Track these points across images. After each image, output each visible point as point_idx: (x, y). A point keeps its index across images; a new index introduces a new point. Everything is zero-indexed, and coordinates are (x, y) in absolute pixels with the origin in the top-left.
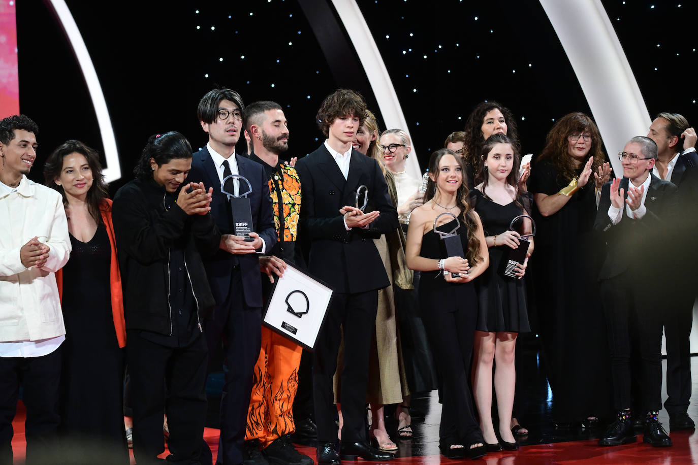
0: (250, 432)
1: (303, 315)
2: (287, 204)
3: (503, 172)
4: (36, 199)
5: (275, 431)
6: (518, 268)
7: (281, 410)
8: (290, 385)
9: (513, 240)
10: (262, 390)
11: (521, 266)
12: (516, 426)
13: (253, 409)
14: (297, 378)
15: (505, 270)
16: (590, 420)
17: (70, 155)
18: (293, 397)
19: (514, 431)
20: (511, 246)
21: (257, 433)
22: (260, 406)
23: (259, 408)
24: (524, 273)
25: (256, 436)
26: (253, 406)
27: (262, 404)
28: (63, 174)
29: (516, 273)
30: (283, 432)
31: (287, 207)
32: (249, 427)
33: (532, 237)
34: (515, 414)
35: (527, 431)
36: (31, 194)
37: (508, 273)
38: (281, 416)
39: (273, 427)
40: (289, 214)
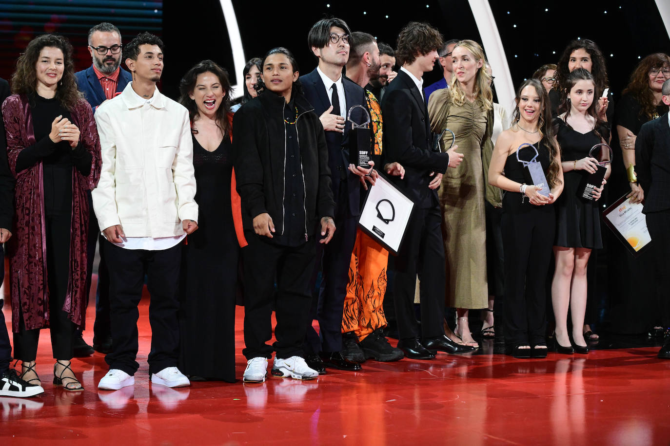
0: (347, 326)
1: (390, 222)
2: (375, 122)
3: (584, 105)
4: (167, 111)
5: (369, 326)
6: (595, 192)
7: (373, 306)
8: (380, 283)
9: (591, 166)
10: (354, 289)
11: (598, 189)
12: (589, 332)
13: (347, 306)
14: (386, 277)
15: (583, 192)
16: (656, 329)
17: (203, 74)
18: (384, 294)
19: (586, 336)
20: (590, 171)
21: (352, 327)
22: (353, 303)
23: (353, 305)
24: (600, 196)
25: (352, 329)
26: (347, 303)
27: (355, 301)
28: (196, 90)
29: (594, 196)
30: (376, 326)
31: (375, 124)
32: (345, 322)
33: (610, 163)
34: (587, 321)
35: (598, 337)
36: (163, 107)
37: (586, 195)
38: (374, 311)
39: (367, 322)
40: (377, 132)
